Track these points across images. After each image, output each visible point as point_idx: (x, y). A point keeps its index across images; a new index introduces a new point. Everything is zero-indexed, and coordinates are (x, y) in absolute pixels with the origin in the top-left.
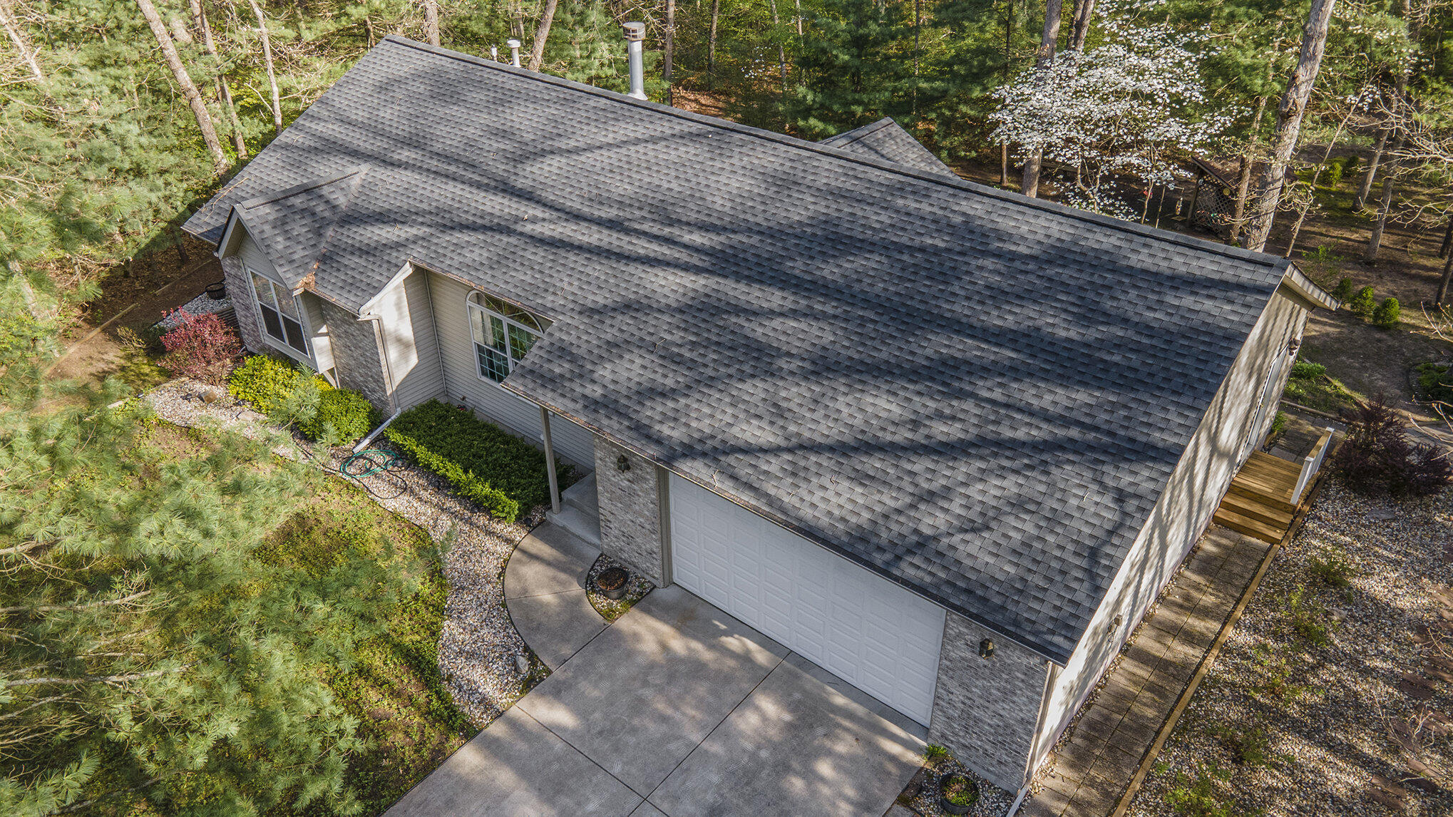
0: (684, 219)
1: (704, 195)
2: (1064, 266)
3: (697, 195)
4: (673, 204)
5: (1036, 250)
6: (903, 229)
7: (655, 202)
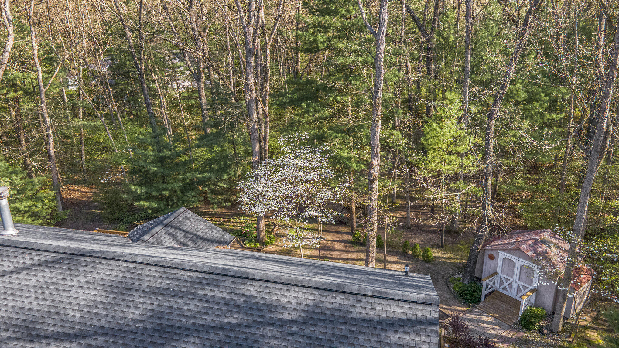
0: (43, 333)
1: (58, 310)
2: (314, 325)
3: (53, 311)
4: (33, 322)
5: (294, 316)
6: (206, 314)
7: (18, 323)
